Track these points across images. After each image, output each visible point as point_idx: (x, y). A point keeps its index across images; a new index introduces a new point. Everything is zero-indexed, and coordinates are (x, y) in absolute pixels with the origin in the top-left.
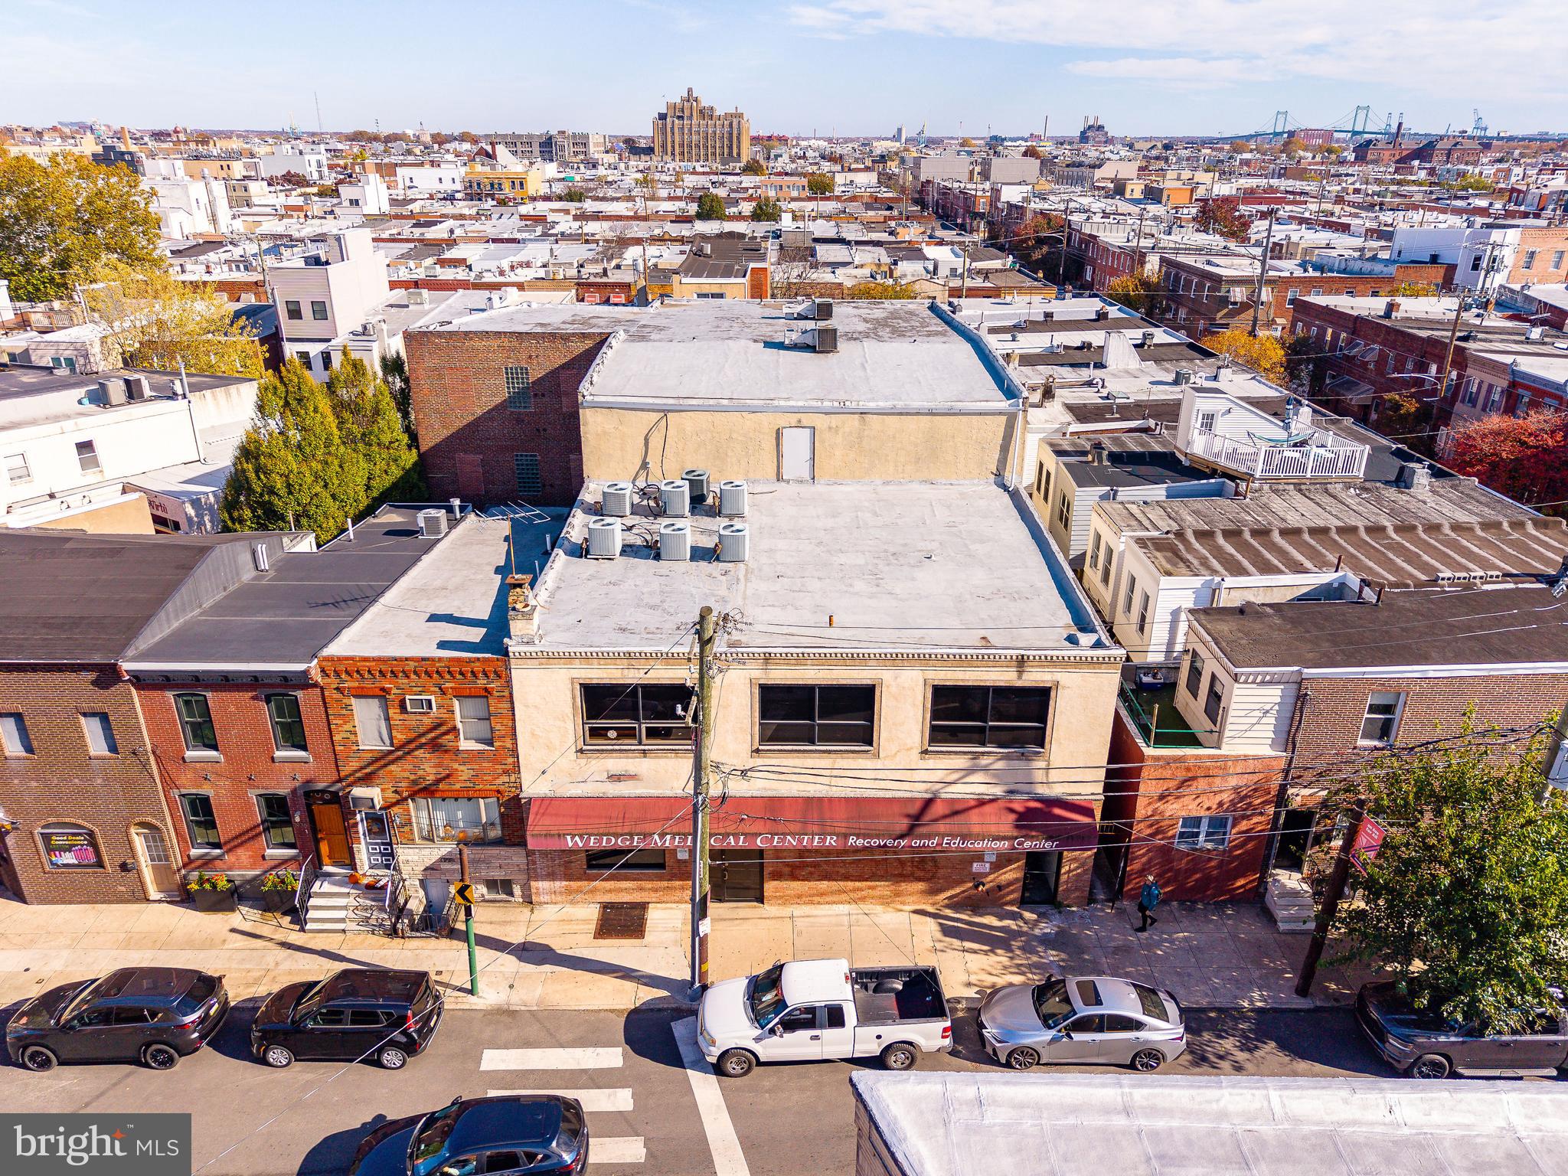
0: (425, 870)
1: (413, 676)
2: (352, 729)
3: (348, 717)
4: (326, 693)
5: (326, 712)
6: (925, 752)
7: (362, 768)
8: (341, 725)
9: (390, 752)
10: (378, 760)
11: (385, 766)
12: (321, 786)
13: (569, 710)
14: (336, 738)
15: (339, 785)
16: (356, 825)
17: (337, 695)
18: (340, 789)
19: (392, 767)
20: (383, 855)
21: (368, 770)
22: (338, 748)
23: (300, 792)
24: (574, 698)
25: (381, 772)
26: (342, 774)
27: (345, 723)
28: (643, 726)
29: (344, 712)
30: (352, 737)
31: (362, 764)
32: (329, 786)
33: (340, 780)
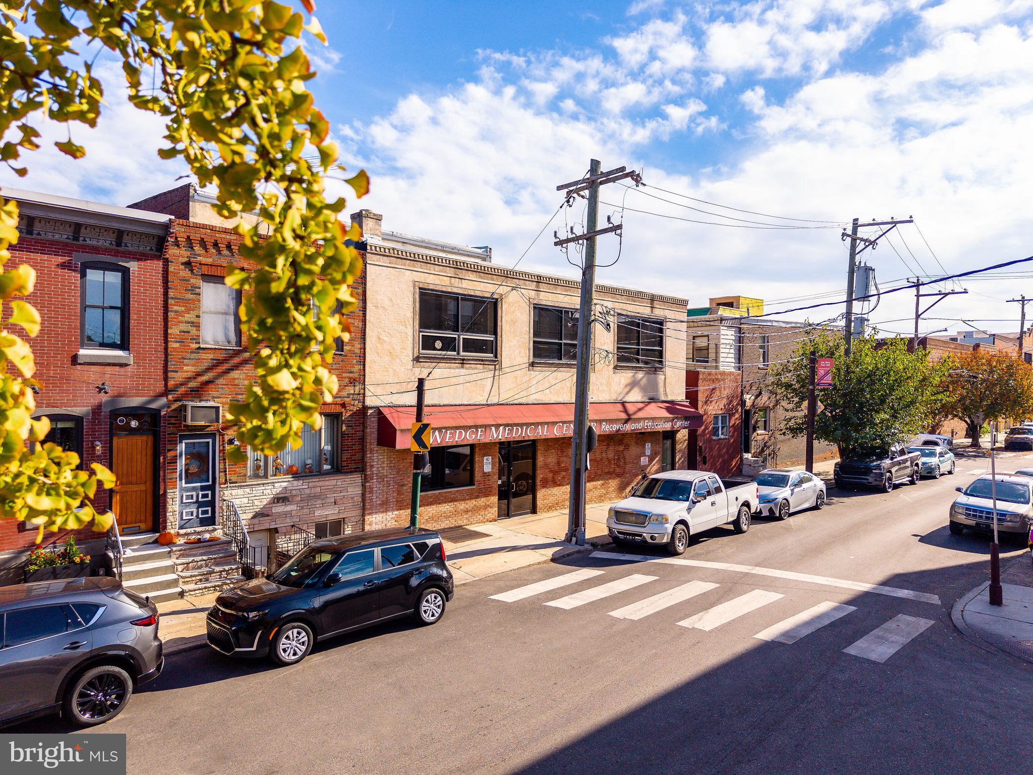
0: (254, 517)
2: (196, 320)
3: (193, 304)
4: (171, 269)
5: (166, 294)
7: (199, 374)
8: (180, 314)
9: (237, 353)
10: (219, 363)
11: (227, 371)
12: (135, 401)
14: (173, 331)
15: (164, 400)
16: (174, 461)
17: (185, 273)
18: (163, 407)
19: (235, 374)
20: (200, 504)
21: (205, 378)
22: (173, 345)
23: (106, 410)
24: (414, 302)
25: (221, 381)
26: (171, 383)
27: (188, 311)
28: (461, 337)
29: (190, 296)
30: (194, 331)
31: (199, 369)
32: (150, 402)
33: (165, 393)
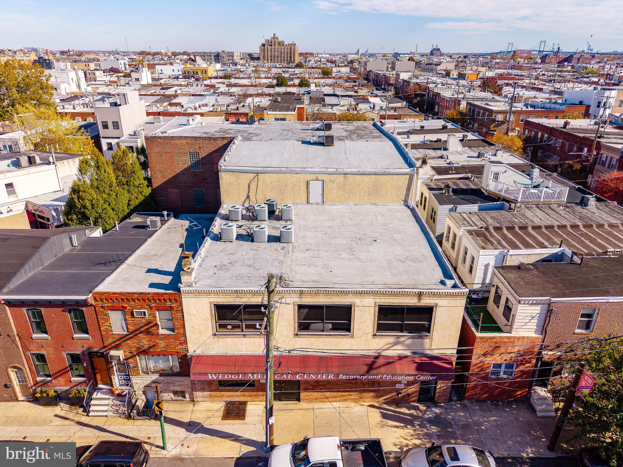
0: (145, 386)
1: (137, 301)
2: (109, 325)
3: (107, 320)
4: (97, 309)
5: (97, 317)
6: (375, 335)
7: (114, 342)
8: (104, 323)
9: (127, 335)
10: (121, 338)
11: (125, 341)
12: (95, 350)
13: (209, 316)
14: (102, 329)
15: (104, 350)
16: (112, 367)
17: (102, 310)
18: (105, 351)
19: (128, 342)
20: (125, 380)
21: (117, 343)
22: (103, 333)
23: (86, 353)
24: (211, 311)
25: (123, 344)
26: (105, 344)
27: (106, 322)
28: (244, 323)
29: (105, 317)
30: (109, 328)
31: (114, 340)
32: (100, 350)
33: (104, 347)
